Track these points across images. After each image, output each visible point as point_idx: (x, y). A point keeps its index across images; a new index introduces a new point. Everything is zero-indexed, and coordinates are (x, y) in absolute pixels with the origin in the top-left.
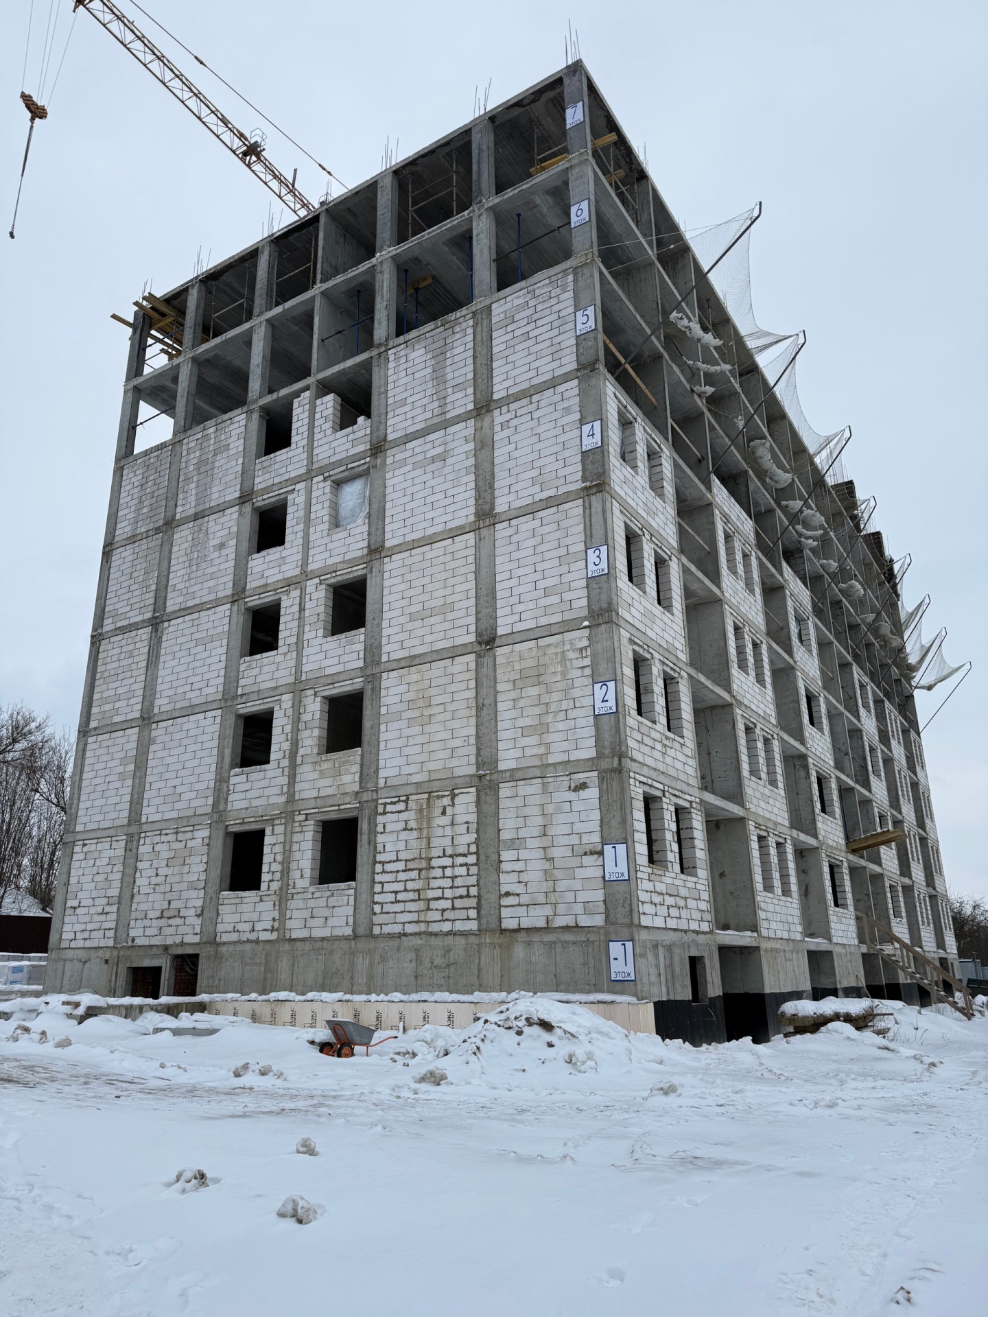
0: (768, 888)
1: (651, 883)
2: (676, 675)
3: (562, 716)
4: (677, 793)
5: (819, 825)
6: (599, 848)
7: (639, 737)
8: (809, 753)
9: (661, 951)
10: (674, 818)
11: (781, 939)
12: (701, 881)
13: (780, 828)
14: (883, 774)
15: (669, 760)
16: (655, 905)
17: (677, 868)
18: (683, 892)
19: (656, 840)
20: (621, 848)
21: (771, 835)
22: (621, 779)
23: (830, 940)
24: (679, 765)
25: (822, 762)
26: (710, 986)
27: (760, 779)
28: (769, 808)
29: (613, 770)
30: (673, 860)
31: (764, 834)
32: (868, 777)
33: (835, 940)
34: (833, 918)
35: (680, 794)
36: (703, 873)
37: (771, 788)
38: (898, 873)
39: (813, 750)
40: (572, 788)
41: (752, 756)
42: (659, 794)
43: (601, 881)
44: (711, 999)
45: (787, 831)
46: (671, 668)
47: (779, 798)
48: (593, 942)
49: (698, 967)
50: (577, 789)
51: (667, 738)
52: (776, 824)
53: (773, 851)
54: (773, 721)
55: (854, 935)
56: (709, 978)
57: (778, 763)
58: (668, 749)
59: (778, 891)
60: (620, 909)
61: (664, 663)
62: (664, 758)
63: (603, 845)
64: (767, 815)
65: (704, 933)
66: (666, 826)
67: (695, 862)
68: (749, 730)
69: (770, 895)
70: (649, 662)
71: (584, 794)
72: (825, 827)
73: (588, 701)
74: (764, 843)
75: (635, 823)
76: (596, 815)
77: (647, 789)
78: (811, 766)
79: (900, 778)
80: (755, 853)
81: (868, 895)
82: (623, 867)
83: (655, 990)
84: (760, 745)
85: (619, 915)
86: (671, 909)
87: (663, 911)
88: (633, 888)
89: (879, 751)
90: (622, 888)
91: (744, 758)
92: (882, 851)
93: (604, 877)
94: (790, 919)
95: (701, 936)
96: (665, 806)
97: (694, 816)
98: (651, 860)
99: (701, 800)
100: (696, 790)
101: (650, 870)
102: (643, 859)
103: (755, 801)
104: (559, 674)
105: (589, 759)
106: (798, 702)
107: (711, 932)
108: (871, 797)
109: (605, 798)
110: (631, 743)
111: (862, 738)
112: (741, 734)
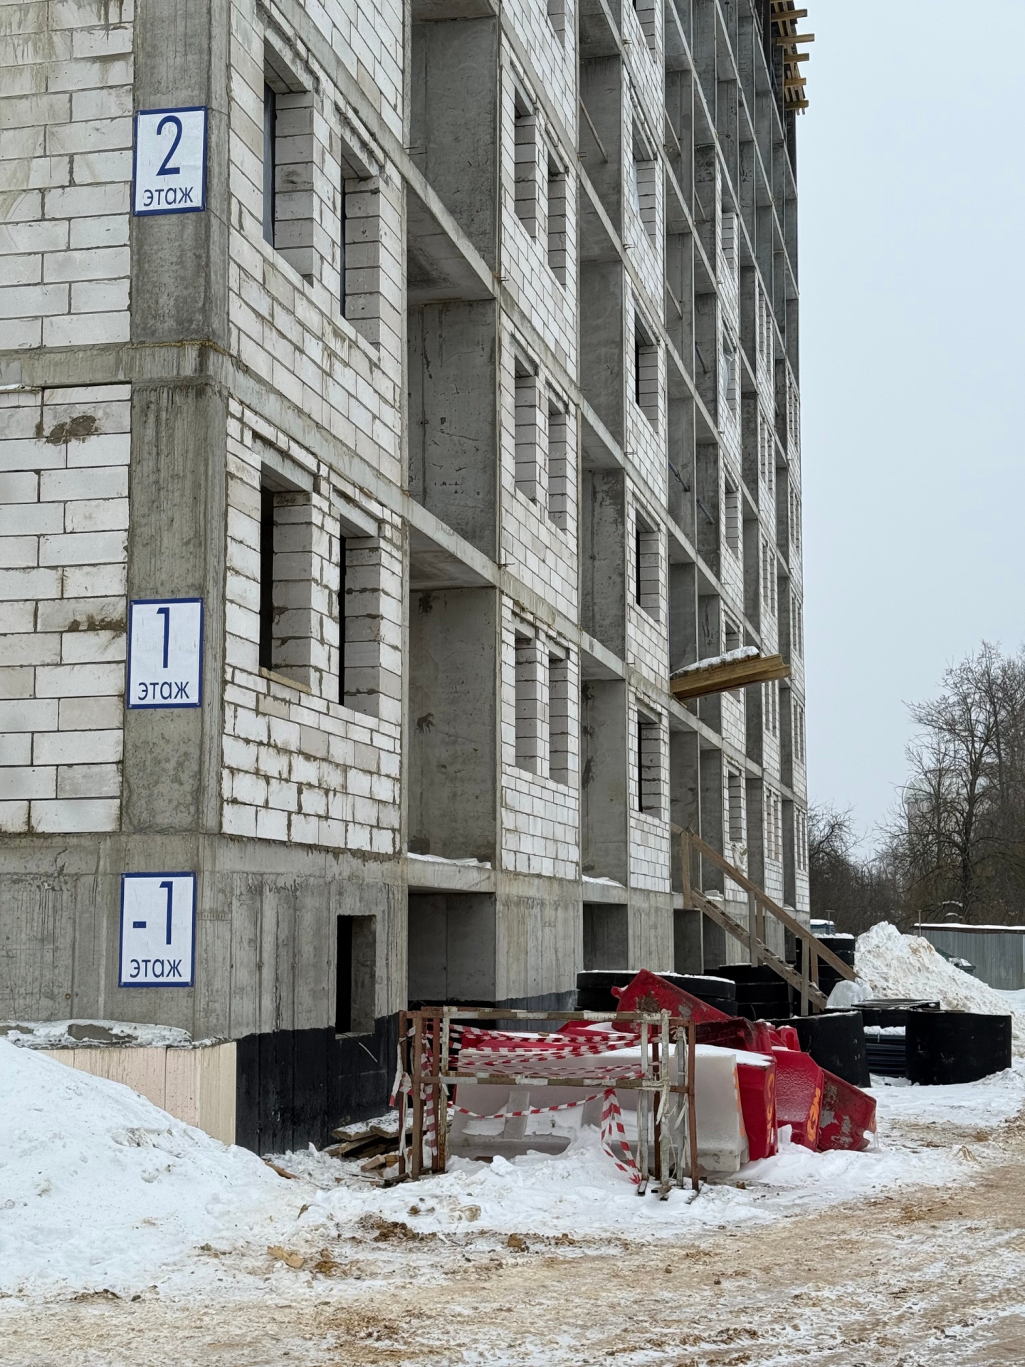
0: (525, 759)
1: (262, 721)
2: (374, 170)
3: (27, 207)
4: (349, 490)
5: (631, 630)
6: (117, 611)
7: (263, 307)
8: (629, 468)
9: (270, 903)
10: (336, 557)
11: (539, 876)
12: (385, 728)
13: (560, 625)
14: (740, 546)
15: (336, 396)
16: (267, 779)
17: (331, 688)
18: (341, 751)
19: (283, 610)
20: (186, 616)
21: (542, 636)
22: (202, 415)
23: (625, 883)
24: (361, 418)
25: (648, 494)
26: (380, 990)
27: (534, 500)
28: (544, 573)
29: (182, 386)
30: (323, 665)
31: (529, 632)
32: (718, 548)
33: (634, 882)
34: (635, 835)
35: (357, 495)
36: (392, 708)
37: (553, 527)
38: (744, 751)
39: (636, 462)
40: (47, 432)
41: (524, 445)
42: (305, 482)
43: (115, 706)
44: (380, 1022)
45: (571, 632)
46: (364, 145)
47: (566, 554)
48: (77, 877)
49: (357, 942)
50: (61, 435)
51: (337, 333)
52: (555, 612)
53: (542, 674)
54: (572, 371)
55: (666, 873)
56: (380, 971)
57: (571, 473)
58: (338, 366)
59: (543, 767)
60: (165, 787)
61: (345, 121)
62: (324, 385)
63: (131, 603)
64: (539, 589)
65: (379, 857)
66: (315, 573)
67: (376, 678)
68: (523, 378)
69: (527, 775)
70: (305, 100)
71: (81, 451)
72: (640, 638)
73: (118, 167)
74: (526, 653)
75: (233, 548)
76: (118, 514)
77: (274, 461)
78: (629, 498)
79: (765, 561)
80: (508, 674)
81: (693, 790)
82: (185, 668)
83: (244, 1007)
84: (541, 419)
85: (160, 804)
86: (306, 794)
87: (285, 796)
88: (211, 727)
89: (739, 495)
90: (180, 726)
91: (507, 442)
92: (724, 702)
93: (125, 695)
94: (560, 832)
95: (372, 865)
96: (316, 518)
97: (385, 559)
98: (265, 660)
99: (405, 521)
100: (397, 492)
101: (261, 685)
102: (244, 654)
103: (519, 552)
104: (27, 74)
105: (106, 348)
106: (620, 344)
107: (396, 856)
108: (719, 588)
109: (148, 465)
110: (240, 315)
111: (716, 461)
112: (507, 379)
